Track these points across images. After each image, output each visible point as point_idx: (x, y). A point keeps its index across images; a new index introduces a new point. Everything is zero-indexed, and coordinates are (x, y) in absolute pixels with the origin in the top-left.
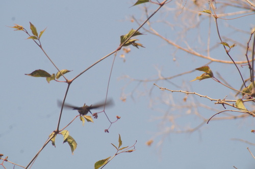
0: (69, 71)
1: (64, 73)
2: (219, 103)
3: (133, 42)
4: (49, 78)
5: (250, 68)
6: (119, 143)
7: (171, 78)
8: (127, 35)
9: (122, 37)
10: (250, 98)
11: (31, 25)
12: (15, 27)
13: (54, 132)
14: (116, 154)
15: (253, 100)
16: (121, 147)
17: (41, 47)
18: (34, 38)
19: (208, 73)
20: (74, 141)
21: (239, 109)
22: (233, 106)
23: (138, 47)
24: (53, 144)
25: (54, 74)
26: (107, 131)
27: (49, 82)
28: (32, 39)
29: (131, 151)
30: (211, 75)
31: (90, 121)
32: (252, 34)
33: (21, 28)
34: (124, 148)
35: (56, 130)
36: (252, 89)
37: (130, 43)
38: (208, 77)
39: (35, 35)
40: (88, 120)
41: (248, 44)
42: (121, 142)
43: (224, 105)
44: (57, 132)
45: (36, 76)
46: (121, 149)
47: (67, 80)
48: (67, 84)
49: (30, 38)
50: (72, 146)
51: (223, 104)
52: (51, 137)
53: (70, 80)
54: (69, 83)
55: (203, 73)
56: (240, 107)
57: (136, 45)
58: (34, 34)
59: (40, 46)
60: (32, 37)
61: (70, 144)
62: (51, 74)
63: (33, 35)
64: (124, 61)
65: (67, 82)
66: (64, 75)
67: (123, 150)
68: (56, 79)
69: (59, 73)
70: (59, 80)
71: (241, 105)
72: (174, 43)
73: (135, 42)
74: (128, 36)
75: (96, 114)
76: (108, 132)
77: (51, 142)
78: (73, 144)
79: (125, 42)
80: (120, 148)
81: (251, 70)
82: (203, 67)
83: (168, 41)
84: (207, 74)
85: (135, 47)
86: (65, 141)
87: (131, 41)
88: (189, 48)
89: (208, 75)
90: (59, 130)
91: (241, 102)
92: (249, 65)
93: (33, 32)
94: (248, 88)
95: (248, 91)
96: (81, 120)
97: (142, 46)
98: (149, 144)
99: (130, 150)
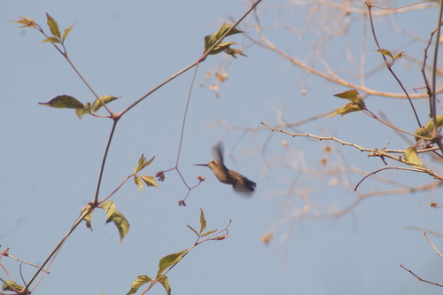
0: (115, 99)
1: (106, 102)
2: (375, 155)
3: (227, 46)
4: (81, 111)
5: (429, 92)
6: (200, 225)
7: (297, 125)
8: (216, 34)
9: (207, 39)
10: (428, 147)
11: (49, 18)
12: (21, 22)
13: (90, 204)
14: (196, 244)
15: (433, 151)
16: (204, 232)
17: (66, 57)
18: (54, 40)
19: (356, 101)
20: (124, 219)
21: (410, 164)
22: (400, 160)
23: (236, 55)
24: (89, 225)
25: (89, 104)
26: (182, 203)
27: (80, 118)
28: (50, 43)
29: (223, 238)
30: (362, 106)
31: (152, 185)
32: (433, 34)
33: (31, 24)
34: (209, 233)
35: (93, 201)
36: (432, 130)
37: (222, 49)
38: (356, 110)
39: (56, 36)
40: (149, 184)
41: (426, 51)
42: (203, 223)
43: (383, 159)
44: (95, 205)
45: (58, 106)
46: (205, 235)
47: (112, 114)
48: (112, 121)
49: (46, 41)
50: (121, 229)
51: (382, 156)
52: (84, 214)
53: (116, 114)
54: (116, 119)
55: (347, 102)
56: (411, 162)
57: (232, 53)
58: (53, 33)
59: (65, 55)
60: (50, 38)
61: (118, 225)
62: (84, 103)
63: (52, 36)
64: (218, 96)
65: (112, 117)
66: (107, 105)
67: (208, 236)
68: (92, 112)
69: (98, 101)
70: (97, 113)
71: (413, 158)
72: (304, 64)
73: (231, 47)
74: (218, 37)
75: (162, 172)
76: (184, 204)
77: (84, 222)
78: (123, 226)
79: (212, 47)
80: (202, 233)
81: (430, 97)
82: (346, 92)
83: (292, 61)
84: (354, 104)
85: (230, 56)
86: (109, 221)
87: (223, 45)
88: (330, 72)
89: (356, 106)
90: (99, 201)
91: (414, 153)
92: (428, 87)
93: (51, 30)
94: (426, 127)
95: (425, 134)
96: (137, 183)
97: (242, 54)
98: (267, 241)
99: (221, 235)
